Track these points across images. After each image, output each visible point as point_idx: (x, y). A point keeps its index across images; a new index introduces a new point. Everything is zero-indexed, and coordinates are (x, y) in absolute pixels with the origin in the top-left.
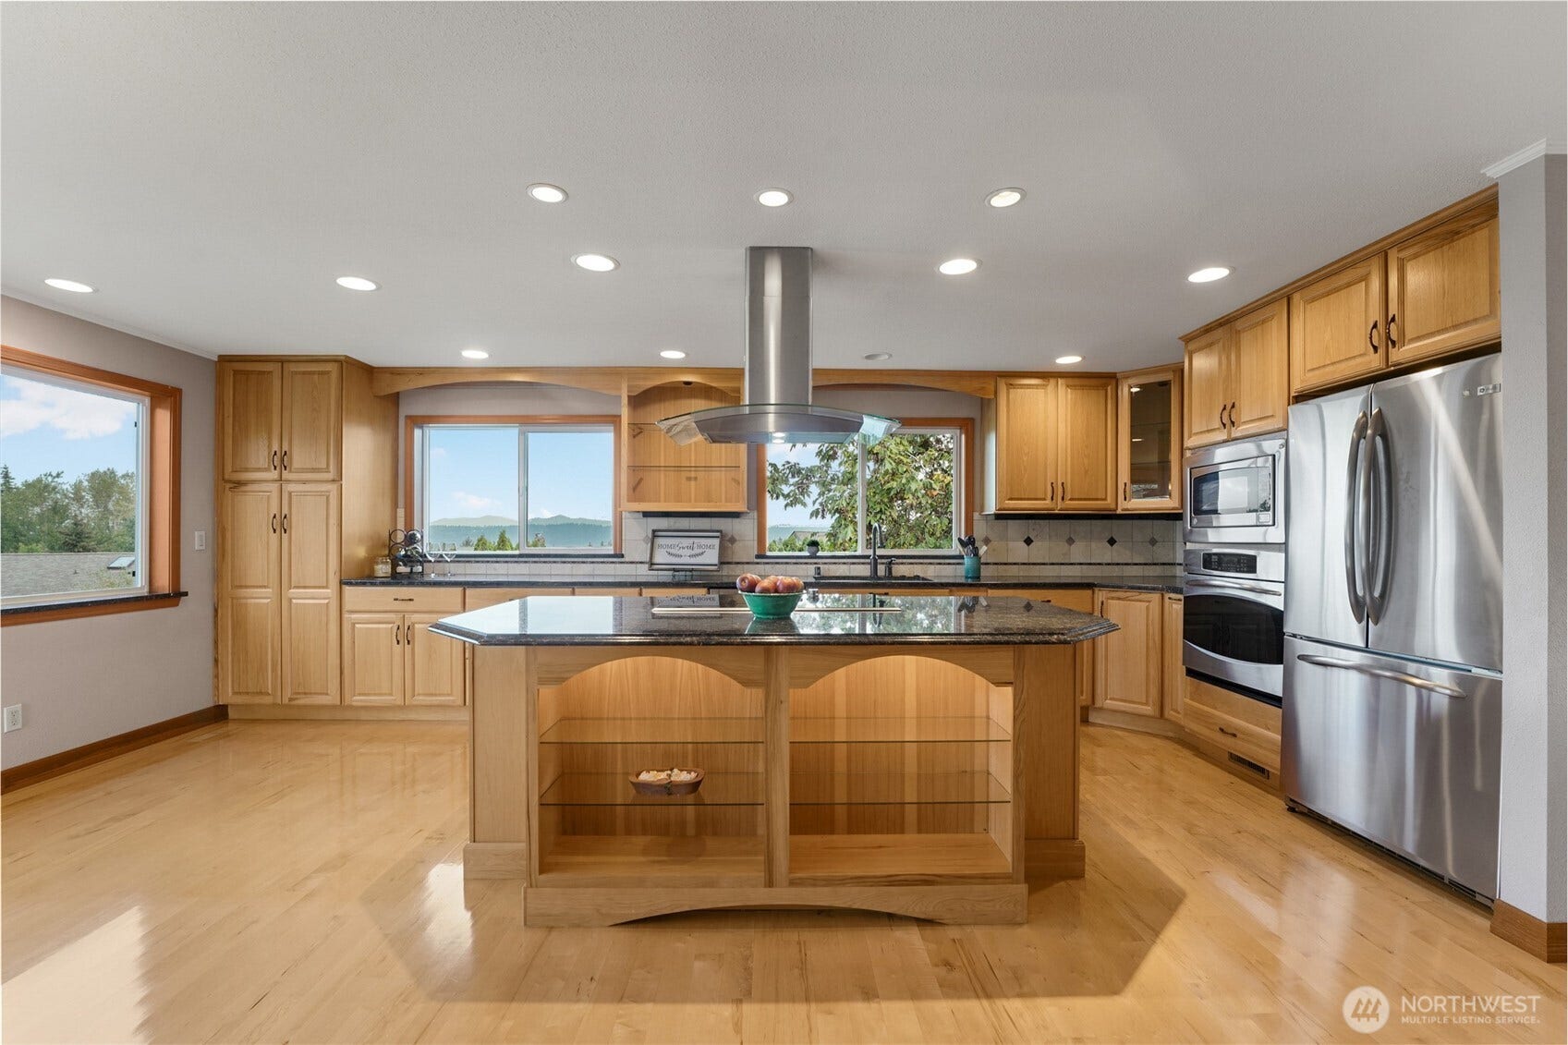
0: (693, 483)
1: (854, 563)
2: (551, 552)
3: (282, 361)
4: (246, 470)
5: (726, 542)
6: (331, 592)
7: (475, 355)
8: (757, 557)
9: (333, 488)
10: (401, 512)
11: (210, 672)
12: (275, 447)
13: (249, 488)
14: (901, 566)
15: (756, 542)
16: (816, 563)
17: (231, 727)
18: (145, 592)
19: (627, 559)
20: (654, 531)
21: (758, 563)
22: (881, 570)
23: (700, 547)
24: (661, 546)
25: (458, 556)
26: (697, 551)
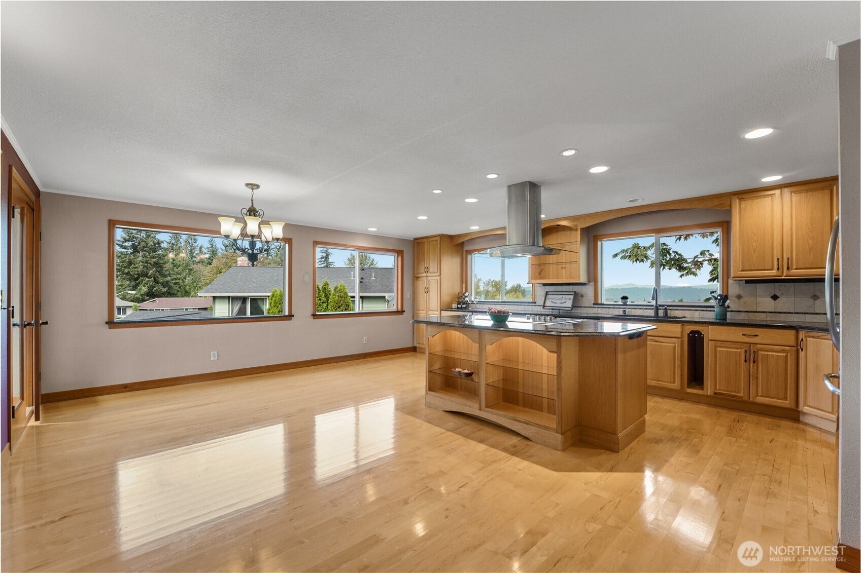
0: (564, 270)
1: (646, 309)
2: (522, 301)
3: (427, 238)
4: (420, 273)
5: (577, 296)
6: (438, 312)
7: (475, 228)
8: (594, 304)
9: (438, 278)
10: (464, 285)
11: (411, 336)
12: (426, 266)
13: (420, 279)
14: (676, 311)
15: (593, 298)
16: (624, 308)
17: (418, 354)
18: (396, 310)
19: (537, 304)
20: (547, 292)
21: (594, 307)
22: (661, 313)
23: (565, 299)
24: (549, 299)
25: (479, 302)
26: (563, 301)
